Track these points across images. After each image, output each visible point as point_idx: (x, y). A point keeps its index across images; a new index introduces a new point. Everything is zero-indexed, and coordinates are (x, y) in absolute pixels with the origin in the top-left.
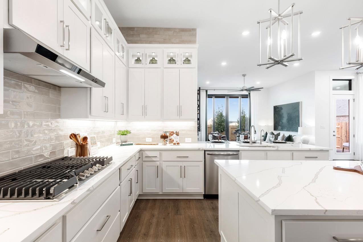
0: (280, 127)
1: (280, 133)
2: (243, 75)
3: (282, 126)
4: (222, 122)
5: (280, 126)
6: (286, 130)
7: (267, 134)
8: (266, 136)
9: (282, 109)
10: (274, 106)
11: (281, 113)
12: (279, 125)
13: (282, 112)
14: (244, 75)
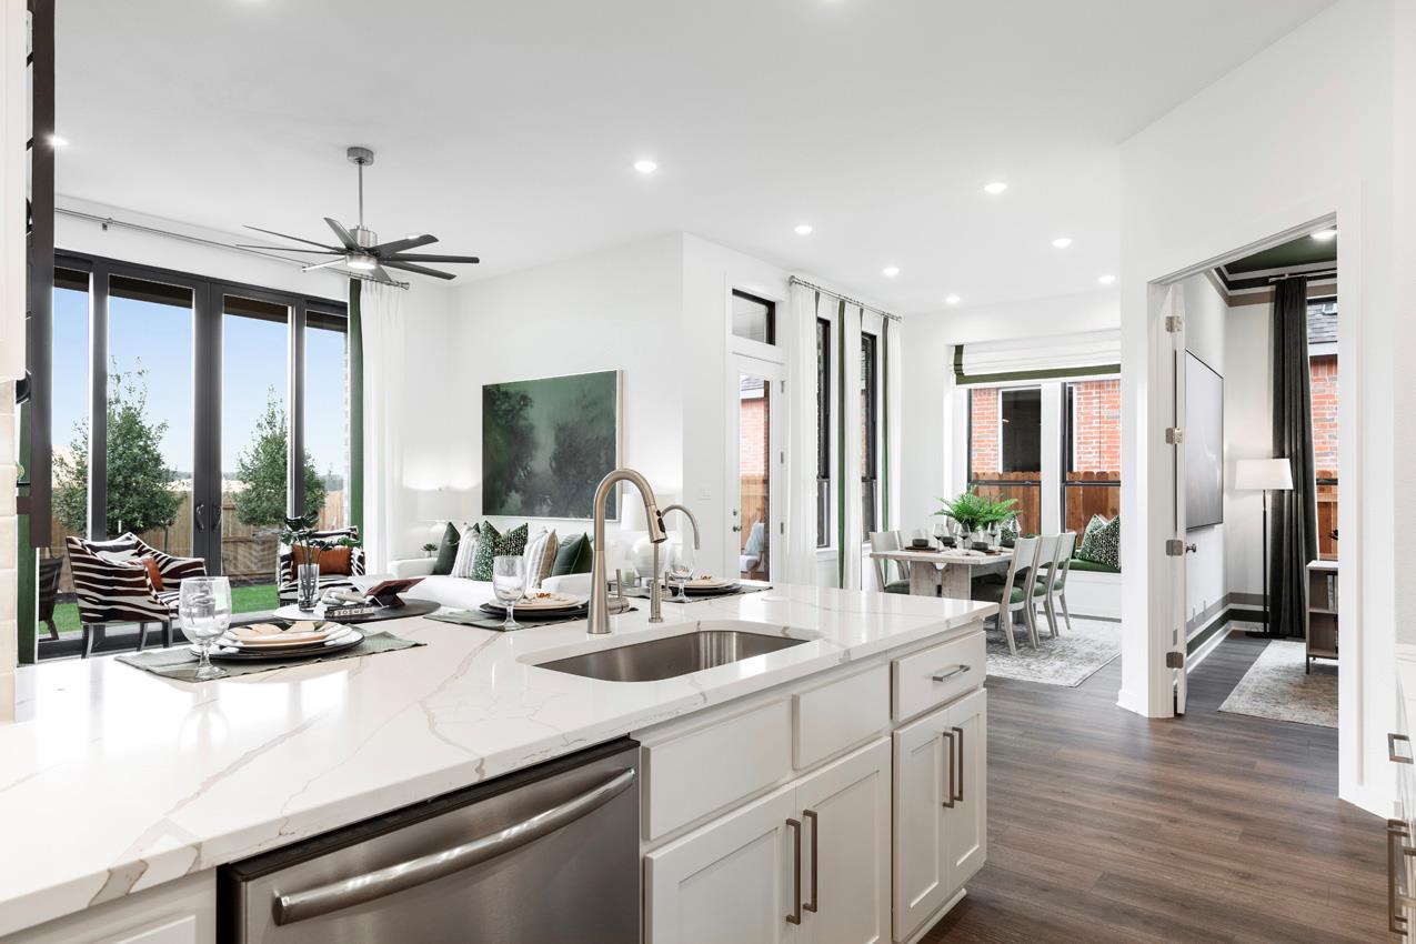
0: (515, 498)
1: (525, 528)
2: (352, 150)
3: (525, 492)
4: (134, 470)
5: (517, 491)
6: (546, 509)
7: (453, 535)
8: (454, 549)
9: (526, 405)
10: (484, 387)
11: (522, 423)
12: (510, 487)
13: (526, 419)
14: (361, 156)
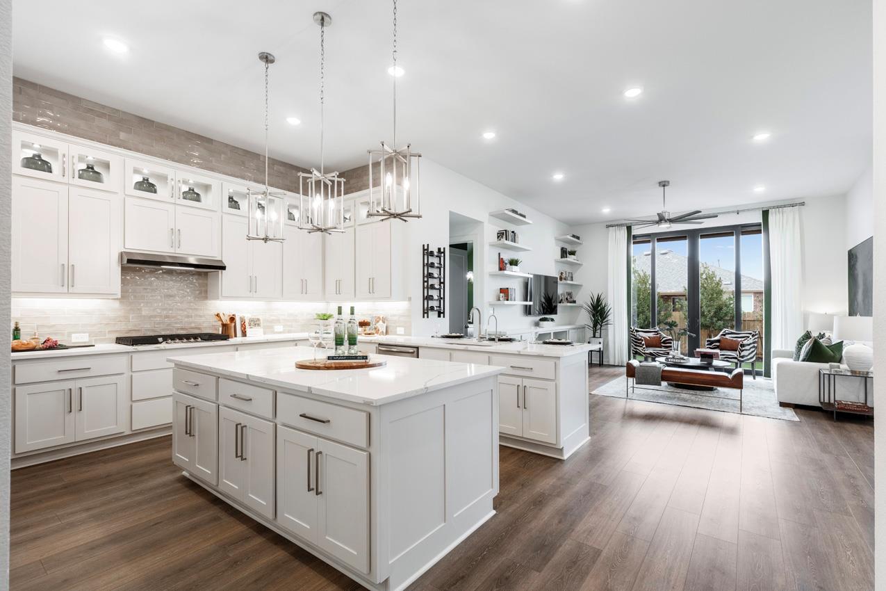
2: (660, 183)
9: (856, 261)
13: (856, 270)
14: (663, 184)
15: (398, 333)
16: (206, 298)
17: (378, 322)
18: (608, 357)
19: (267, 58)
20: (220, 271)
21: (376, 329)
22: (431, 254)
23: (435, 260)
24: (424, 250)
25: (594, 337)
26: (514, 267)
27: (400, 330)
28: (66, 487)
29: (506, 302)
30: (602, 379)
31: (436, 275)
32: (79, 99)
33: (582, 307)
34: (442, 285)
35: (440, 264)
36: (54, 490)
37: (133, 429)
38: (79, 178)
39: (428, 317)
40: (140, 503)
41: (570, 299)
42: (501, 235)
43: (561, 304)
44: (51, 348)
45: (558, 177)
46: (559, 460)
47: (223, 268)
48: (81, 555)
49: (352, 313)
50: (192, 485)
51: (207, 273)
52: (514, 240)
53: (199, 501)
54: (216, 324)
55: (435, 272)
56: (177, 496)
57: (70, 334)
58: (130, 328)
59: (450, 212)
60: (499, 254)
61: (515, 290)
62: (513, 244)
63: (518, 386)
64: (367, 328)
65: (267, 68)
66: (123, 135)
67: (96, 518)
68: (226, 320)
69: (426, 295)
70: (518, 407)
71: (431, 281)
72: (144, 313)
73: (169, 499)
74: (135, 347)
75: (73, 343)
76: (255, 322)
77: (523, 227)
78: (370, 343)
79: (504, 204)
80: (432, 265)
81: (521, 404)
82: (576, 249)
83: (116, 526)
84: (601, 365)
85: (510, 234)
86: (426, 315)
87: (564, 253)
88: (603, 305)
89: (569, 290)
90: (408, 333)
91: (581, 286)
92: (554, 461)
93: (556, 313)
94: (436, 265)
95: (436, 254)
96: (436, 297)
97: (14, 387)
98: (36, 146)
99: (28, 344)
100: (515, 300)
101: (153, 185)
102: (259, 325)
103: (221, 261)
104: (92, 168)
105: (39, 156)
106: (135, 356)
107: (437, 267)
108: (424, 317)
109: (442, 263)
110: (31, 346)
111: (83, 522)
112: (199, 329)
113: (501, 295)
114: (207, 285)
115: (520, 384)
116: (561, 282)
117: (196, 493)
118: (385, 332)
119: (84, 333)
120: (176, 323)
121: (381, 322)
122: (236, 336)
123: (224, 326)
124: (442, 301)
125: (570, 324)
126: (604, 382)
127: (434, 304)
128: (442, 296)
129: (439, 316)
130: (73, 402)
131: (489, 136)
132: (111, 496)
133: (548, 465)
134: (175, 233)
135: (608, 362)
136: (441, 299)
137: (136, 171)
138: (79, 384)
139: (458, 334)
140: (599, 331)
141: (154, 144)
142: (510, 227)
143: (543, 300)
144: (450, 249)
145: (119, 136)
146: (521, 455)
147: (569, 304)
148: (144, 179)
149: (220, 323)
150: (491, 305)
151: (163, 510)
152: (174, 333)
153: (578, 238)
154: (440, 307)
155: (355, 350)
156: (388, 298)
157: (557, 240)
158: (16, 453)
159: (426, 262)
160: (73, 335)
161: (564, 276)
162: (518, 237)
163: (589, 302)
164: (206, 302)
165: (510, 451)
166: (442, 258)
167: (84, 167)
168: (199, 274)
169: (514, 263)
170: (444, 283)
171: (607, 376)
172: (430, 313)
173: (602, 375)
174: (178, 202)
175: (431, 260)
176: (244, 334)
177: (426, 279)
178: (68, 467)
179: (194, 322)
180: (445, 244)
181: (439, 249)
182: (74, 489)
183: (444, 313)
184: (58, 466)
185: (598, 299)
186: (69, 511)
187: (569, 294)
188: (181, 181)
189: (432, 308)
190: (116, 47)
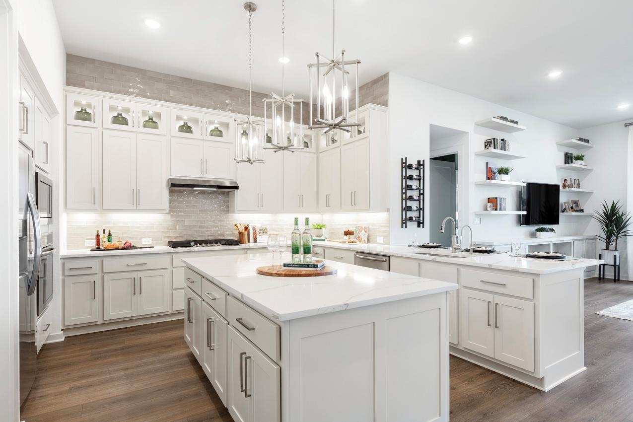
15: (378, 241)
16: (228, 212)
17: (361, 231)
18: (626, 272)
19: (250, 7)
20: (236, 190)
21: (359, 238)
22: (410, 166)
23: (415, 173)
24: (402, 163)
25: (608, 249)
26: (504, 176)
27: (380, 239)
28: (123, 349)
29: (494, 212)
30: (615, 297)
31: (414, 187)
32: (145, 70)
33: (592, 216)
34: (422, 196)
35: (420, 176)
36: (116, 350)
37: (174, 310)
38: (144, 127)
39: (406, 227)
40: (157, 370)
41: (576, 207)
42: (488, 144)
43: (565, 213)
44: (127, 248)
45: (555, 74)
46: (539, 391)
47: (237, 188)
48: (105, 406)
49: (307, 224)
50: (194, 362)
51: (229, 192)
52: (504, 148)
53: (193, 375)
54: (234, 232)
55: (414, 184)
56: (181, 369)
57: (140, 239)
58: (177, 235)
59: (431, 125)
60: (487, 163)
61: (504, 199)
62: (503, 152)
63: (489, 302)
64: (352, 237)
65: (250, 16)
66: (172, 93)
67: (127, 377)
68: (241, 229)
69: (404, 206)
70: (489, 325)
71: (409, 193)
72: (186, 224)
73: (175, 370)
74: (175, 249)
75: (143, 245)
76: (264, 231)
77: (516, 134)
78: (350, 250)
79: (491, 112)
80: (411, 177)
81: (492, 322)
82: (583, 154)
83: (136, 386)
84: (617, 280)
85: (499, 142)
86: (404, 225)
87: (568, 158)
88: (620, 214)
89: (575, 199)
90: (386, 242)
91: (592, 193)
92: (531, 390)
93: (558, 223)
94: (415, 177)
95: (414, 166)
96: (414, 208)
97: (103, 274)
98: (120, 108)
99: (114, 245)
100: (505, 210)
101: (190, 127)
102: (266, 233)
103: (236, 183)
104: (152, 119)
105: (121, 115)
106: (175, 256)
107: (416, 179)
108: (402, 227)
109: (422, 175)
110: (116, 247)
111: (119, 379)
112: (223, 235)
113: (489, 204)
114: (228, 202)
115: (491, 300)
116: (565, 190)
117: (194, 368)
118: (366, 240)
119: (149, 238)
120: (207, 231)
121: (363, 232)
122: (249, 241)
123: (240, 233)
124: (421, 212)
125: (576, 235)
126: (617, 302)
127: (414, 214)
128: (422, 207)
129: (419, 226)
130: (136, 288)
131: (466, 41)
132: (145, 360)
133: (523, 395)
134: (204, 163)
135: (627, 277)
136: (420, 209)
137: (179, 118)
138: (141, 274)
139: (435, 244)
140: (614, 243)
141: (192, 96)
142: (499, 135)
143: (543, 209)
144: (430, 162)
145: (169, 94)
146: (493, 377)
147: (574, 213)
148: (184, 123)
149: (238, 231)
150: (477, 215)
151: (168, 379)
152: (206, 239)
153: (587, 141)
154: (419, 217)
155: (310, 259)
156: (368, 209)
157: (560, 145)
158: (105, 319)
159: (404, 175)
160: (143, 239)
161: (568, 182)
162: (508, 145)
163: (601, 210)
164: (228, 214)
165: (479, 371)
166: (422, 170)
167: (147, 119)
168: (223, 193)
169: (504, 171)
170: (423, 194)
171: (623, 294)
172: (408, 223)
173: (616, 293)
174: (206, 138)
175: (409, 172)
176: (255, 241)
177: (404, 191)
178: (132, 333)
179: (219, 231)
180: (425, 156)
181: (419, 162)
182: (126, 351)
183: (423, 223)
184: (127, 332)
185: (614, 207)
186: (116, 368)
187: (576, 203)
188: (208, 122)
189: (411, 219)
190: (152, 24)
